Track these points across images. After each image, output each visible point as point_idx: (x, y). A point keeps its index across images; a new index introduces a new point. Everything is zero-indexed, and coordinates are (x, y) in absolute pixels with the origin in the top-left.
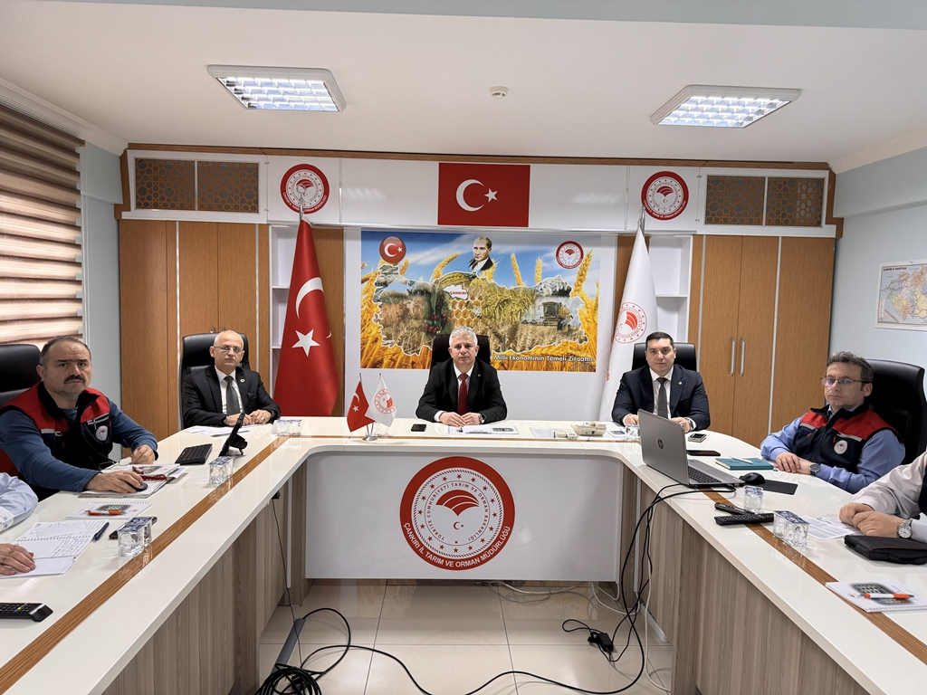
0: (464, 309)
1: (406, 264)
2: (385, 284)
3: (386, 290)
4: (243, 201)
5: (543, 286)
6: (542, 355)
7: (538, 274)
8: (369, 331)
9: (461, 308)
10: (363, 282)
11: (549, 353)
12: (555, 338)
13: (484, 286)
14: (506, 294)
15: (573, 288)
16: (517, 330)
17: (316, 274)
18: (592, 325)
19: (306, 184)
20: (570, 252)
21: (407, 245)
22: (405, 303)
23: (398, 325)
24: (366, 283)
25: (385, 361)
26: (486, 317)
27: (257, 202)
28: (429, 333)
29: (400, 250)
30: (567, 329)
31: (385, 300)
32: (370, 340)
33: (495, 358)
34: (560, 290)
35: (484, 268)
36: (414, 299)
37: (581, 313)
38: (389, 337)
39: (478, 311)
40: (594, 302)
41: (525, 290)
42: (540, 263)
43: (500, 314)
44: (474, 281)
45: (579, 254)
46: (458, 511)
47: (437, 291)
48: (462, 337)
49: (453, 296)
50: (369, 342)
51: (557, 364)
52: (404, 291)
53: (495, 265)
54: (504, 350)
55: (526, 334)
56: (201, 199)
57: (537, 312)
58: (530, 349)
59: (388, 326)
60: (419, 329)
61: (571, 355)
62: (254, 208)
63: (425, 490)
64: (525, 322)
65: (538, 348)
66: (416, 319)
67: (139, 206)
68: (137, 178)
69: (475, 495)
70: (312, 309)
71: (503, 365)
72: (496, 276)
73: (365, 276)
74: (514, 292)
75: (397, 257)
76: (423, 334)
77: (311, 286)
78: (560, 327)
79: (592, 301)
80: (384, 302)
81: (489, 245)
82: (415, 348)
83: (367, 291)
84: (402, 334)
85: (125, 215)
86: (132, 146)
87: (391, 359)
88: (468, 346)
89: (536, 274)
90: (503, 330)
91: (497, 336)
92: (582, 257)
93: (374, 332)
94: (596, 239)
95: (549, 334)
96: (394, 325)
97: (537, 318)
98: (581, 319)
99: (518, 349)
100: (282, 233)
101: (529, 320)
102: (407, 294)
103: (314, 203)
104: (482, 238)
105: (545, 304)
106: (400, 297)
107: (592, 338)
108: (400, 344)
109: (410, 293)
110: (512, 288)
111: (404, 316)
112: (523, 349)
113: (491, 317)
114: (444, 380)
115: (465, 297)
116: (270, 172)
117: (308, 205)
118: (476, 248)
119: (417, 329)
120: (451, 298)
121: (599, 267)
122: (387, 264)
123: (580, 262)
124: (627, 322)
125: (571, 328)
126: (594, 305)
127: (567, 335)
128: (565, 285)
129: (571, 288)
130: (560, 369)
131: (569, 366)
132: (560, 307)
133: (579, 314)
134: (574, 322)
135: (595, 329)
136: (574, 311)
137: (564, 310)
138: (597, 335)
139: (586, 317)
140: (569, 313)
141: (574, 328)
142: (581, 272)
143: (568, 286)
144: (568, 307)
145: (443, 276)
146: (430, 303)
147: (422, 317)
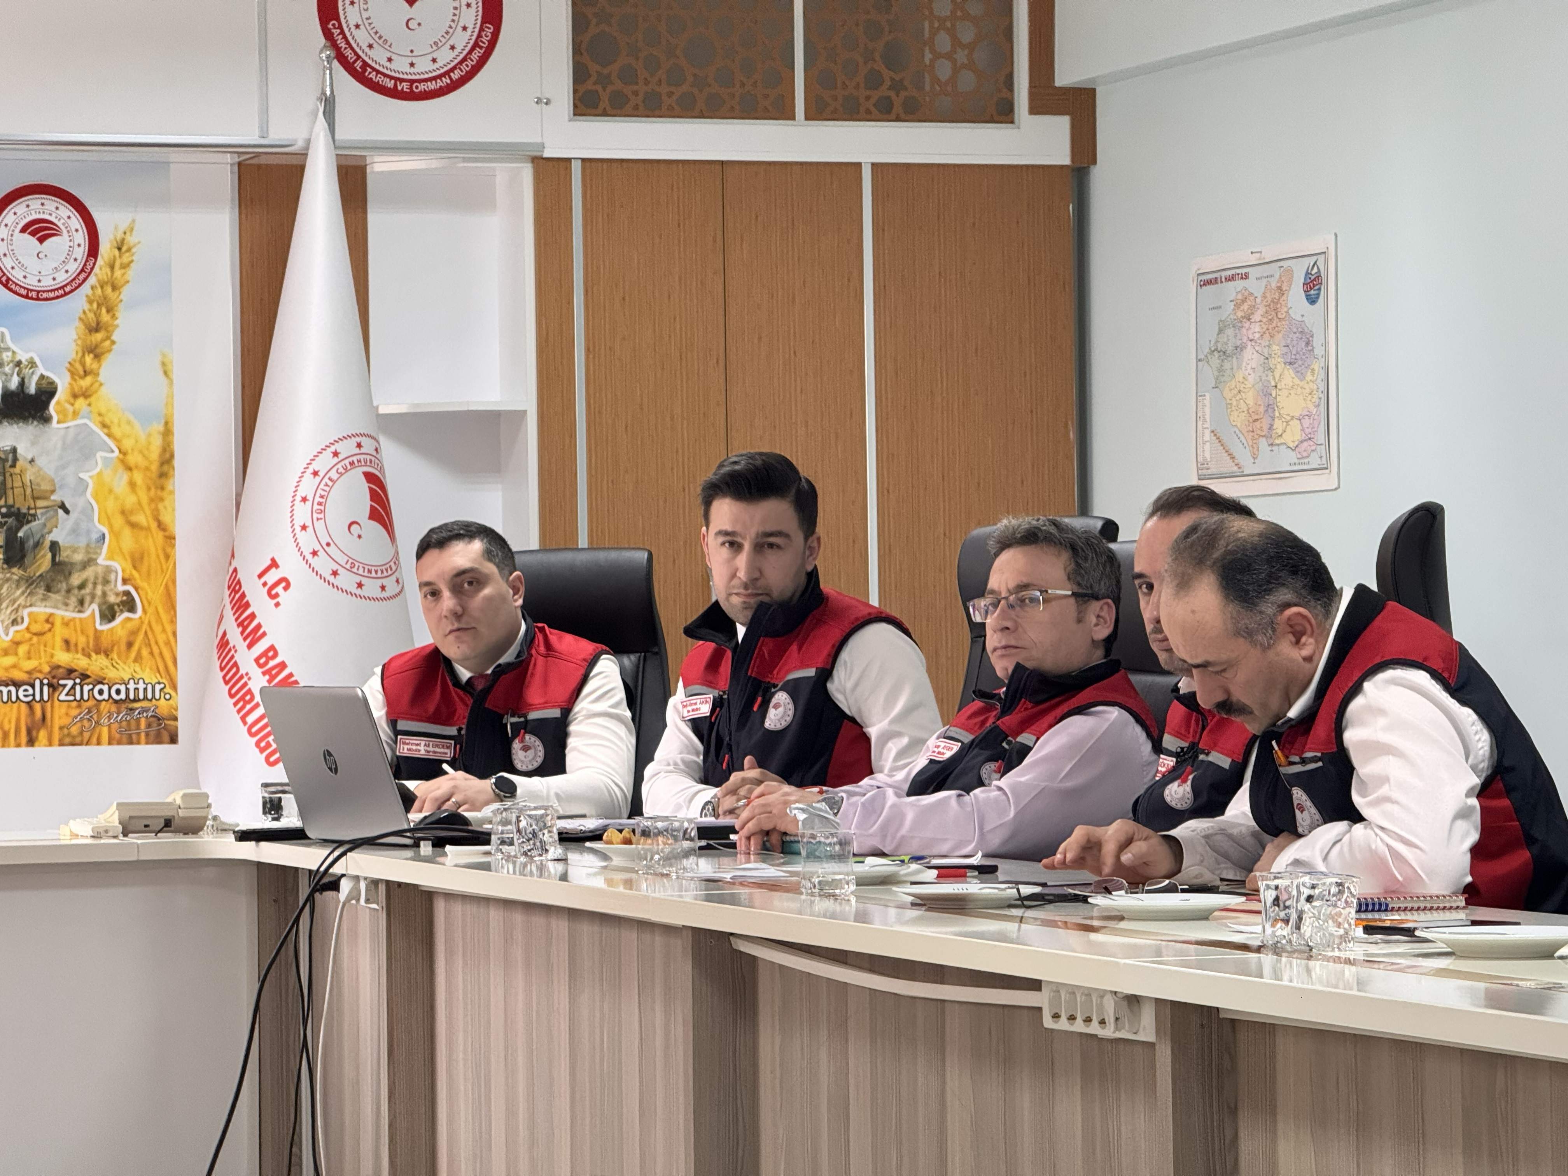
15: (63, 383)
18: (153, 543)
20: (41, 230)
30: (44, 562)
34: (6, 394)
37: (104, 491)
40: (157, 443)
45: (81, 237)
51: (8, 715)
61: (70, 672)
78: (15, 553)
79: (146, 438)
92: (93, 251)
98: (107, 519)
107: (155, 593)
121: (169, 294)
125: (64, 555)
126: (155, 454)
127: (48, 589)
128: (27, 372)
129: (52, 383)
130: (24, 738)
131: (66, 721)
132: (13, 466)
133: (96, 496)
134: (74, 531)
135: (167, 557)
136: (71, 481)
137: (28, 476)
138: (174, 581)
139: (128, 506)
140: (53, 492)
141: (78, 557)
142: (91, 316)
143: (42, 377)
144: (47, 465)
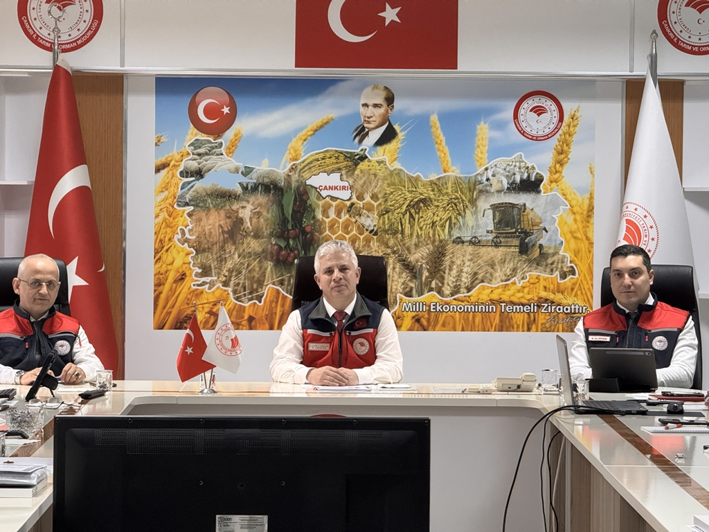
0: (345, 217)
1: (238, 137)
2: (199, 174)
3: (201, 185)
5: (490, 173)
6: (493, 302)
7: (482, 152)
8: (169, 260)
9: (339, 215)
10: (158, 170)
11: (505, 298)
12: (514, 271)
13: (380, 174)
14: (421, 189)
15: (546, 176)
16: (444, 255)
17: (79, 159)
18: (584, 246)
20: (539, 111)
22: (235, 207)
23: (222, 248)
24: (163, 172)
25: (198, 316)
26: (386, 231)
28: (281, 262)
29: (226, 110)
30: (536, 253)
31: (198, 203)
32: (171, 276)
33: (404, 307)
34: (522, 181)
35: (382, 141)
36: (252, 199)
37: (563, 223)
38: (206, 271)
39: (370, 221)
40: (587, 202)
41: (457, 182)
42: (484, 131)
43: (412, 227)
44: (363, 166)
45: (556, 114)
47: (294, 185)
48: (333, 256)
49: (324, 193)
50: (170, 280)
51: (519, 318)
52: (233, 184)
53: (401, 135)
54: (421, 293)
55: (461, 262)
57: (481, 221)
58: (469, 290)
59: (204, 251)
60: (262, 256)
61: (546, 300)
64: (458, 241)
65: (484, 289)
66: (257, 236)
71: (418, 321)
73: (163, 160)
74: (437, 185)
75: (220, 124)
76: (269, 265)
77: (71, 181)
78: (524, 249)
79: (582, 200)
80: (196, 206)
82: (253, 289)
83: (165, 188)
84: (229, 265)
87: (210, 312)
88: (343, 269)
89: (478, 151)
90: (417, 256)
91: (408, 266)
92: (561, 119)
93: (178, 263)
95: (503, 262)
96: (216, 248)
97: (482, 234)
98: (563, 234)
99: (447, 290)
101: (467, 236)
102: (239, 190)
103: (75, 34)
104: (376, 87)
105: (495, 207)
106: (225, 196)
108: (226, 284)
109: (245, 188)
110: (434, 177)
111: (235, 231)
112: (456, 291)
113: (395, 233)
115: (345, 195)
118: (366, 105)
119: (257, 255)
120: (320, 197)
122: (203, 137)
123: (557, 128)
125: (545, 250)
126: (586, 207)
127: (538, 265)
128: (531, 171)
129: (542, 176)
130: (526, 328)
131: (544, 321)
132: (524, 212)
133: (559, 225)
134: (549, 240)
135: (590, 252)
136: (549, 218)
137: (530, 217)
138: (593, 263)
139: (573, 230)
140: (541, 223)
141: (551, 251)
142: (559, 147)
143: (537, 173)
144: (539, 212)
145: (305, 157)
146: (281, 207)
147: (266, 232)
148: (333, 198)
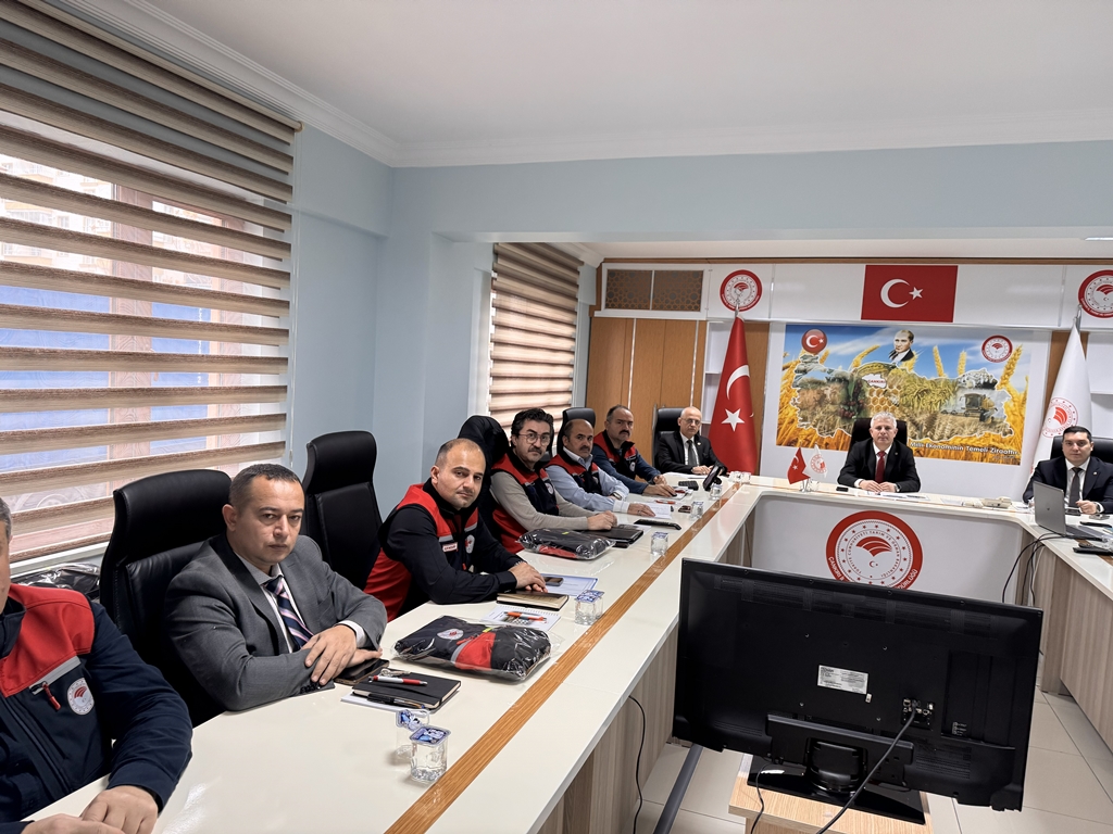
0: (881, 396)
1: (826, 354)
2: (805, 372)
3: (805, 377)
4: (688, 302)
5: (966, 378)
6: (962, 445)
7: (962, 366)
8: (786, 413)
9: (878, 395)
10: (784, 369)
11: (969, 443)
12: (976, 430)
13: (903, 376)
14: (925, 385)
15: (999, 381)
16: (935, 419)
17: (744, 362)
18: (1019, 419)
19: (742, 286)
20: (997, 346)
21: (828, 336)
22: (822, 389)
23: (814, 408)
24: (786, 370)
25: (800, 441)
26: (904, 405)
27: (699, 302)
28: (846, 417)
30: (990, 421)
31: (803, 386)
32: (787, 421)
33: (911, 443)
34: (984, 383)
35: (904, 359)
36: (832, 385)
37: (1007, 406)
38: (805, 419)
39: (895, 399)
40: (1022, 396)
41: (946, 382)
42: (964, 355)
43: (919, 403)
44: (893, 371)
45: (1008, 348)
46: (874, 553)
47: (855, 379)
48: (882, 421)
49: (871, 384)
51: (977, 455)
52: (822, 378)
53: (916, 356)
54: (921, 438)
55: (945, 424)
56: (655, 301)
57: (959, 402)
58: (948, 438)
59: (804, 409)
60: (835, 413)
61: (994, 446)
62: (697, 309)
63: (848, 534)
64: (945, 412)
65: (957, 438)
66: (833, 404)
67: (607, 306)
68: (608, 284)
69: (890, 542)
70: (739, 392)
72: (917, 367)
73: (786, 364)
74: (934, 383)
75: (818, 347)
76: (839, 418)
77: (740, 372)
78: (982, 418)
79: (1019, 395)
81: (911, 338)
82: (830, 429)
83: (787, 378)
84: (817, 417)
85: (597, 314)
86: (607, 260)
87: (806, 439)
88: (887, 428)
89: (959, 366)
90: (921, 418)
91: (915, 424)
92: (1011, 351)
93: (791, 414)
94: (1027, 334)
95: (970, 425)
96: (811, 408)
97: (958, 409)
98: (1007, 412)
99: (936, 437)
100: (717, 327)
101: (950, 410)
102: (825, 381)
103: (747, 303)
104: (904, 331)
105: (967, 396)
106: (819, 383)
107: (1018, 430)
108: (815, 426)
109: (828, 380)
110: (933, 378)
111: (821, 400)
112: (941, 437)
113: (909, 406)
114: (863, 455)
115: (883, 385)
116: (713, 278)
117: (742, 304)
118: (897, 341)
119: (833, 413)
120: (869, 386)
121: (1029, 362)
122: (808, 354)
123: (1008, 356)
124: (1055, 417)
125: (995, 420)
126: (1021, 398)
127: (990, 427)
128: (990, 378)
129: (996, 381)
130: (980, 460)
131: (991, 457)
132: (984, 399)
133: (1005, 407)
134: (998, 415)
135: (1022, 423)
136: (999, 403)
137: (988, 402)
138: (1023, 428)
139: (1013, 410)
140: (994, 405)
141: (999, 421)
142: (1008, 366)
143: (994, 379)
144: (993, 399)
145: (862, 365)
146: (847, 390)
147: (838, 402)
148: (876, 387)
